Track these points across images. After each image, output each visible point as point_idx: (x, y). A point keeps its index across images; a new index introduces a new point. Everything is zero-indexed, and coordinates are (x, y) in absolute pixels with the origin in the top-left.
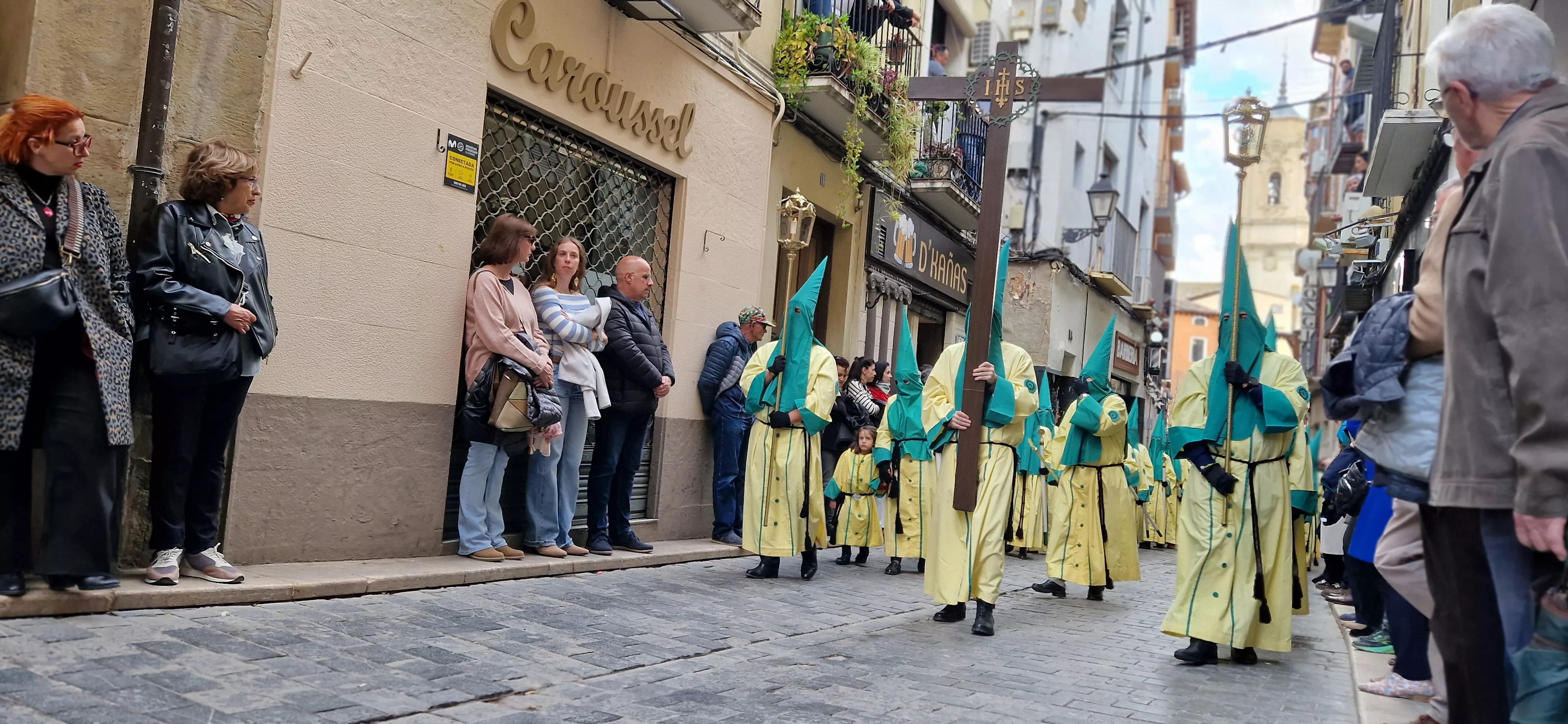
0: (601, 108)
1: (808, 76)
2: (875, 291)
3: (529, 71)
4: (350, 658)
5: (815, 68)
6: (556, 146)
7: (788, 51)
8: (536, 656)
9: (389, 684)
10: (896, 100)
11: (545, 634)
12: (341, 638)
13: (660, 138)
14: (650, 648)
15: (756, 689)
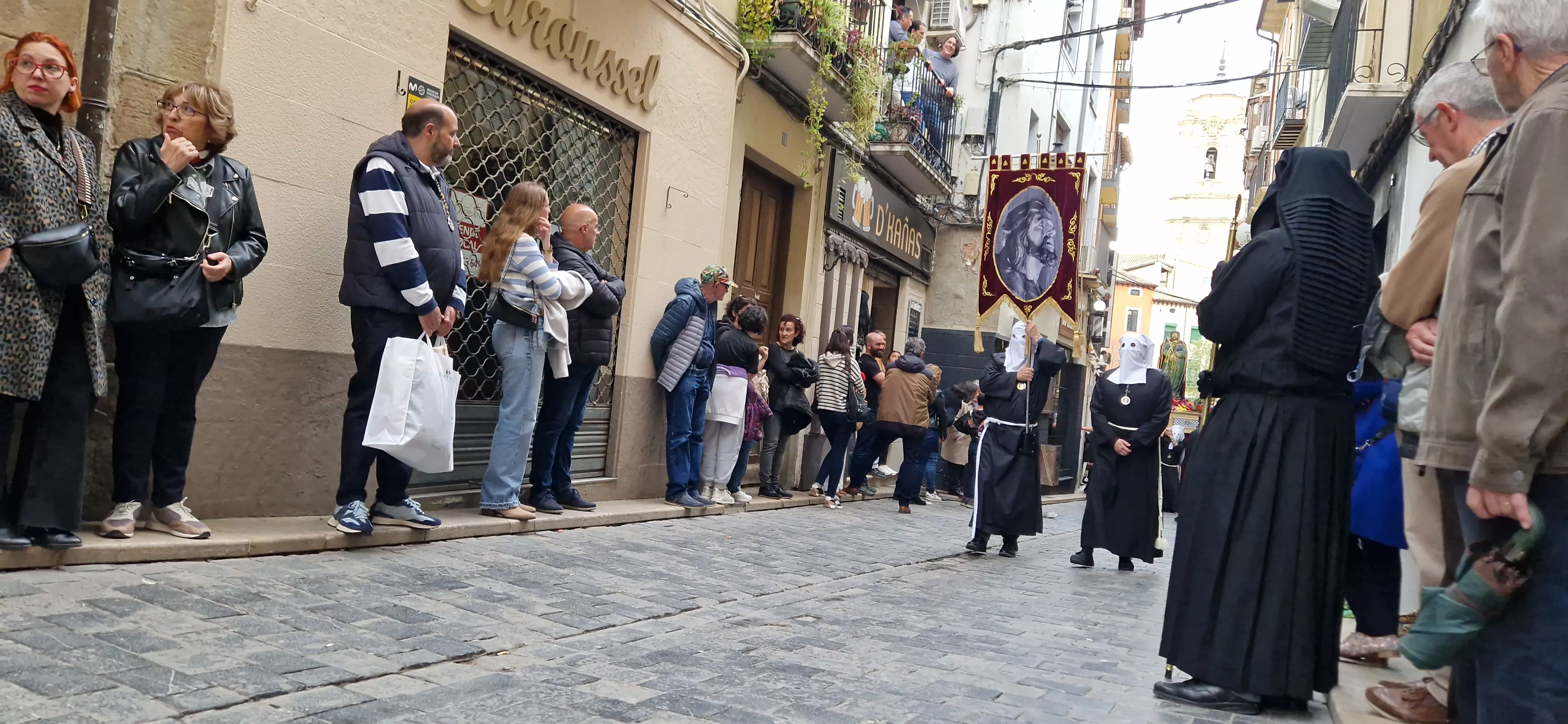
0: (566, 56)
1: (773, 32)
2: (834, 255)
3: (493, 14)
4: (312, 616)
5: (781, 24)
6: (518, 94)
7: (754, 5)
8: (505, 616)
9: (357, 645)
10: (860, 60)
11: (513, 594)
12: (302, 596)
13: (625, 89)
14: (620, 608)
15: (731, 650)
